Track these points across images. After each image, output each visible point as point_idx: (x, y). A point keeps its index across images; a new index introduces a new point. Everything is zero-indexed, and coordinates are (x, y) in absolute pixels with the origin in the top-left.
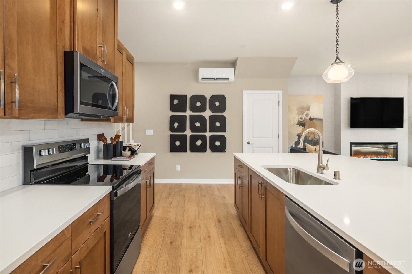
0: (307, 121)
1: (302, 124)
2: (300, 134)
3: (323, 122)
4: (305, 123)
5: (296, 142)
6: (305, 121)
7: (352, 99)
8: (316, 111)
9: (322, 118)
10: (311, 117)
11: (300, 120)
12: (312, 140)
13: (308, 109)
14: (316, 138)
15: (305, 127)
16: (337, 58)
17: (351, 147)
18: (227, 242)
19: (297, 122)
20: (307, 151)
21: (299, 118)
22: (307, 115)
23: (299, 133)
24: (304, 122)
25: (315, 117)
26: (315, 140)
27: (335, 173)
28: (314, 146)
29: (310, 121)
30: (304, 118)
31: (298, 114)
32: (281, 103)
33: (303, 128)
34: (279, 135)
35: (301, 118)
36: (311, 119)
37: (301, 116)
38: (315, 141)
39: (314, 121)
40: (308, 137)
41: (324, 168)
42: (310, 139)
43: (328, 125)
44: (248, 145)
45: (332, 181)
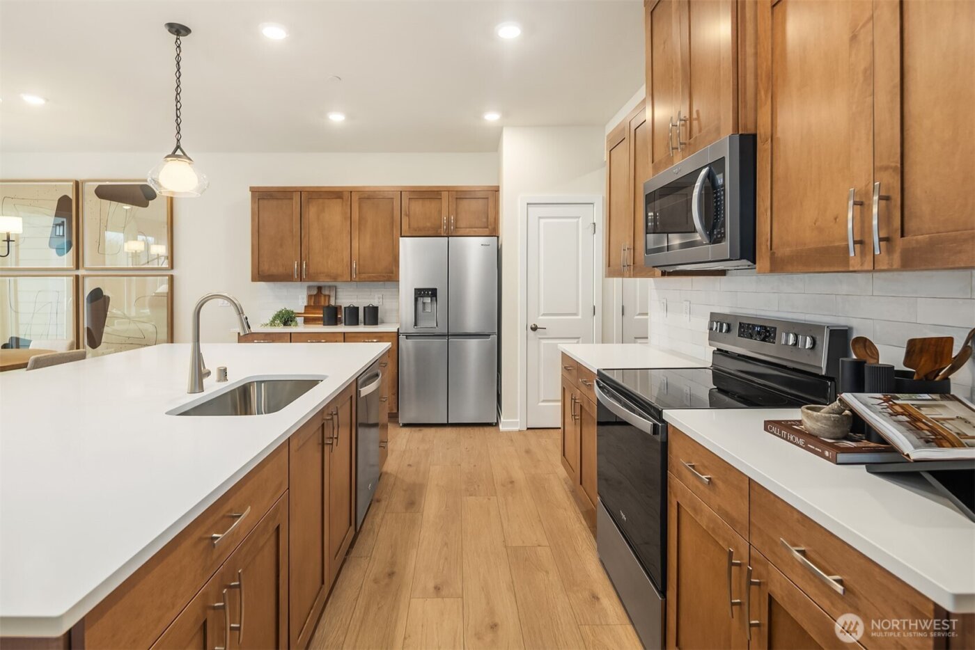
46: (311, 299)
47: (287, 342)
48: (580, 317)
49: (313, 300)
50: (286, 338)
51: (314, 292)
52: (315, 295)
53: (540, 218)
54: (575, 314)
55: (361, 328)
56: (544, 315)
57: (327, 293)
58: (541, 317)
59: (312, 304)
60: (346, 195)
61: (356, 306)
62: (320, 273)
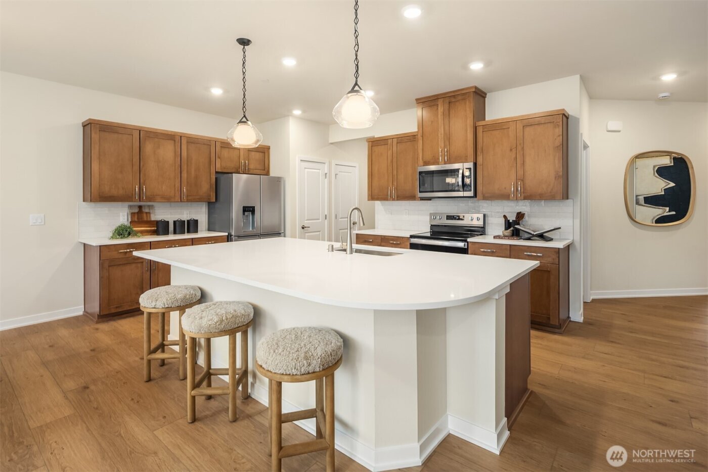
46: (134, 216)
47: (148, 249)
48: (320, 221)
49: (136, 217)
50: (146, 246)
51: (136, 210)
52: (138, 213)
53: (305, 168)
54: (319, 219)
55: (171, 237)
56: (307, 220)
57: (147, 210)
58: (306, 222)
59: (136, 220)
60: (178, 139)
61: (166, 220)
62: (156, 195)
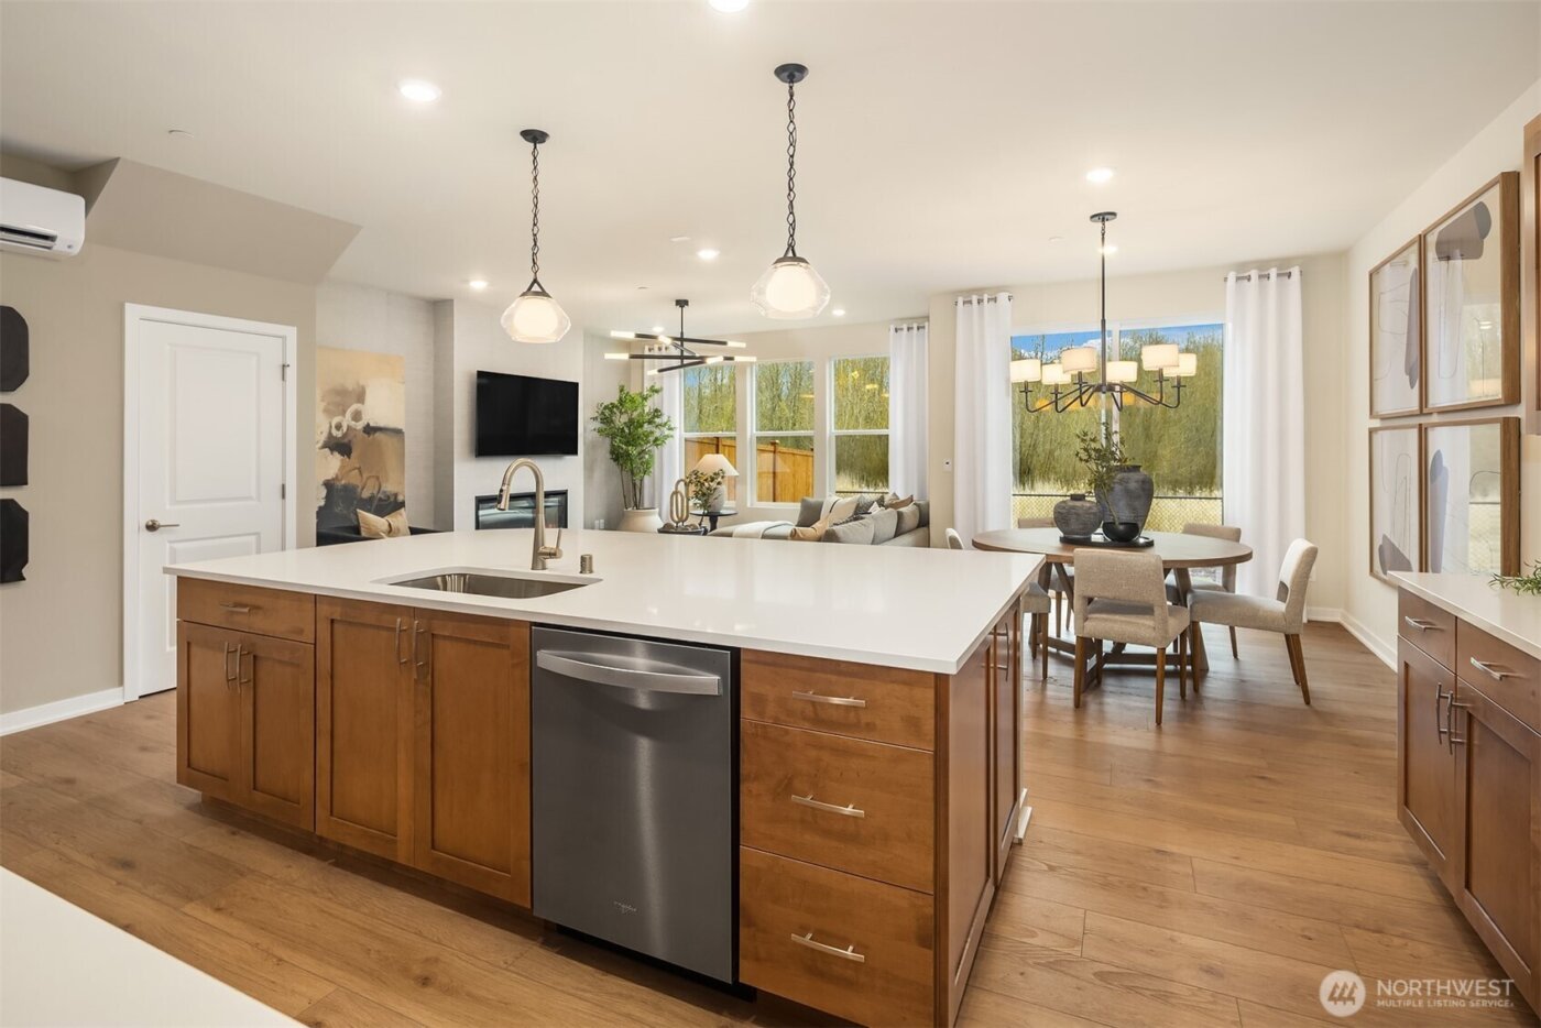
0: (355, 436)
1: (340, 446)
2: (333, 479)
3: (403, 440)
4: (350, 441)
5: (320, 508)
6: (349, 438)
7: (481, 374)
8: (384, 406)
9: (400, 427)
10: (368, 425)
11: (335, 432)
12: (371, 498)
13: (361, 397)
14: (385, 492)
15: (349, 457)
16: (535, 281)
17: (477, 509)
18: (223, 903)
19: (322, 438)
20: (364, 534)
21: (331, 427)
22: (357, 416)
23: (329, 478)
24: (346, 441)
25: (382, 424)
26: (382, 497)
27: (583, 559)
28: (382, 517)
29: (366, 436)
30: (349, 428)
31: (328, 412)
32: (292, 373)
33: (342, 460)
34: (283, 487)
35: (338, 427)
36: (369, 430)
37: (336, 420)
38: (380, 499)
39: (377, 434)
40: (359, 490)
41: (552, 555)
42: (366, 494)
43: (416, 448)
44: (150, 533)
45: (576, 578)
